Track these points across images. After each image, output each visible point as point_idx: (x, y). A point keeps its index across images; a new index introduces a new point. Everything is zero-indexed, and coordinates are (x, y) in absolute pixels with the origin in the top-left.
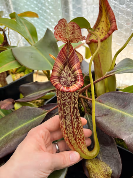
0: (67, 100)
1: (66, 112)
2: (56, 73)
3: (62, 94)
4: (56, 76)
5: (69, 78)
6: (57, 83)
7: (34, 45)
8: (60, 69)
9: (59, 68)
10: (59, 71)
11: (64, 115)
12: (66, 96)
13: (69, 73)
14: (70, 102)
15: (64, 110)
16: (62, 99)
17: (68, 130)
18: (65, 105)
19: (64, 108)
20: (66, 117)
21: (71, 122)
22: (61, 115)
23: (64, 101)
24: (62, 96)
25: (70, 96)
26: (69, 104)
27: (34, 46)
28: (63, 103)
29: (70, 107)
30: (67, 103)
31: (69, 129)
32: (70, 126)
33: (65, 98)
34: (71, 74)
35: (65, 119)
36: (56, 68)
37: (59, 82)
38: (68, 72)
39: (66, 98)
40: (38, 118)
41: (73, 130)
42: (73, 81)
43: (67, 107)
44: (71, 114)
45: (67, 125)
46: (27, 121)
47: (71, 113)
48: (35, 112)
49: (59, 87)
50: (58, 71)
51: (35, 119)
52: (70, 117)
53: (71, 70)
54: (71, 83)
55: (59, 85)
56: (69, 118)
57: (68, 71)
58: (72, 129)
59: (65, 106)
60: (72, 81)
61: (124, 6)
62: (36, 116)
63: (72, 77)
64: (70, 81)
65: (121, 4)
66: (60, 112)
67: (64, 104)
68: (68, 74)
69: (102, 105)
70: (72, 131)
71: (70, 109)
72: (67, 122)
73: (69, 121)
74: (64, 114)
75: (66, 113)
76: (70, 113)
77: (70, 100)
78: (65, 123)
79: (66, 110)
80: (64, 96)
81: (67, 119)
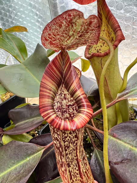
0: (71, 139)
1: (70, 156)
2: (47, 100)
3: (63, 133)
4: (49, 106)
5: (64, 102)
6: (53, 117)
7: (23, 63)
8: (51, 93)
9: (50, 90)
10: (52, 96)
11: (67, 162)
12: (70, 135)
13: (65, 95)
14: (75, 142)
15: (67, 155)
16: (63, 141)
17: (75, 181)
18: (68, 147)
19: (67, 152)
20: (70, 163)
21: (77, 169)
22: (60, 160)
23: (66, 143)
24: (63, 136)
25: (75, 134)
26: (74, 144)
27: (22, 65)
28: (65, 145)
29: (75, 148)
30: (70, 144)
31: (75, 178)
32: (77, 174)
33: (68, 138)
34: (67, 95)
35: (69, 166)
36: (46, 92)
37: (55, 115)
38: (63, 93)
39: (70, 137)
40: (31, 157)
41: (82, 178)
42: (72, 104)
43: (71, 150)
44: (77, 158)
45: (72, 174)
46: (18, 162)
47: (77, 156)
48: (27, 149)
49: (57, 123)
50: (49, 96)
51: (28, 159)
52: (76, 162)
53: (68, 91)
54: (69, 108)
55: (57, 121)
56: (74, 164)
57: (63, 91)
58: (80, 178)
59: (68, 149)
60: (70, 105)
61: (122, 11)
62: (29, 155)
63: (69, 100)
64: (66, 105)
65: (118, 9)
66: (59, 157)
67: (66, 147)
68: (63, 95)
69: (119, 141)
70: (80, 180)
71: (75, 152)
72: (72, 171)
73: (75, 168)
74: (67, 160)
75: (70, 158)
76: (75, 157)
77: (76, 139)
78: (69, 171)
79: (70, 153)
80: (66, 135)
81: (72, 166)
